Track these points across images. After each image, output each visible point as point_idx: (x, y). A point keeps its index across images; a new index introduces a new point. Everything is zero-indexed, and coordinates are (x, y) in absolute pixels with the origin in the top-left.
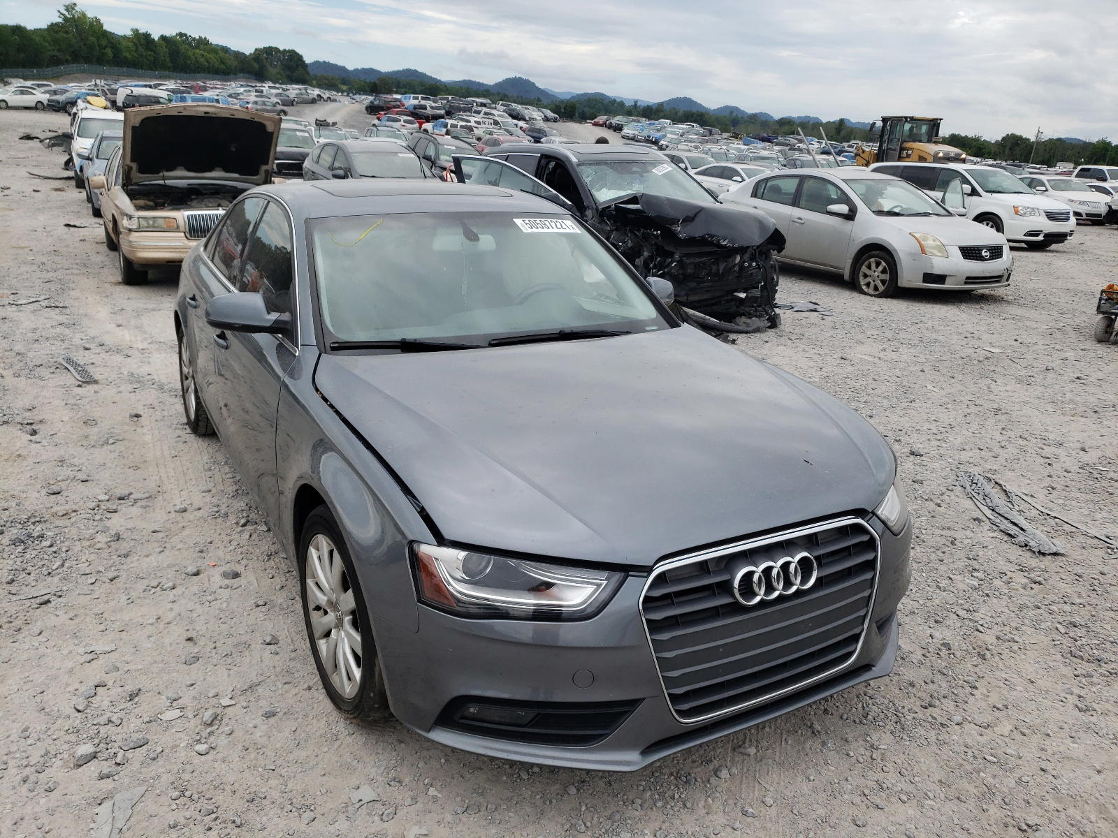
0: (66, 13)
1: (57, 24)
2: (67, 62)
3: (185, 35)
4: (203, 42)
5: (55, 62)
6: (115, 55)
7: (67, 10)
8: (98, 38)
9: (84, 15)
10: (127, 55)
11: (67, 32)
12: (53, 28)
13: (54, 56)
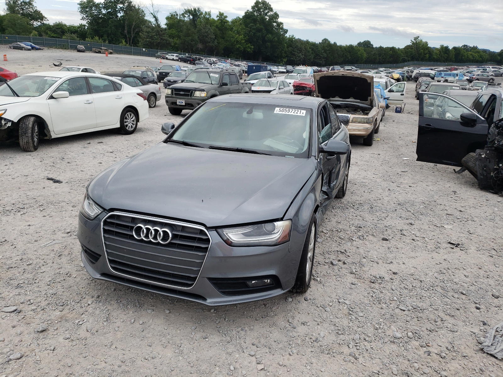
0: (414, 41)
1: (409, 46)
2: (409, 61)
3: (467, 46)
4: (475, 48)
5: (404, 61)
6: (430, 57)
7: (415, 40)
8: (424, 50)
9: (421, 41)
10: (435, 57)
11: (412, 49)
12: (408, 47)
13: (404, 59)
